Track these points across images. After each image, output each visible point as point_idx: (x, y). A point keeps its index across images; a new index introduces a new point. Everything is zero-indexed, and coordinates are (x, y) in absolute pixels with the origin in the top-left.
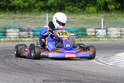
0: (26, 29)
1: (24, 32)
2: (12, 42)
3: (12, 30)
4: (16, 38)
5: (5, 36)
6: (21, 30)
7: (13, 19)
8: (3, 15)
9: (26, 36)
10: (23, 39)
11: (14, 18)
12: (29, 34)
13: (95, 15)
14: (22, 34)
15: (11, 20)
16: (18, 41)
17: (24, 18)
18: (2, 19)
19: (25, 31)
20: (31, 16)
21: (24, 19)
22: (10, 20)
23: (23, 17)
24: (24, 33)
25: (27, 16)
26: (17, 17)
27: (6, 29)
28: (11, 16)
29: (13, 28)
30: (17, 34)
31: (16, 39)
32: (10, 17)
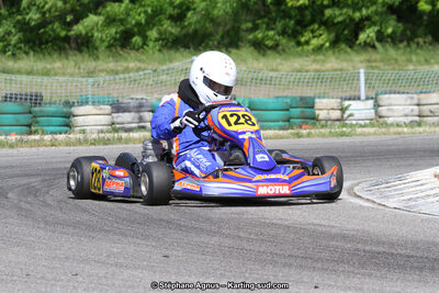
0: (133, 103)
1: (127, 114)
2: (92, 144)
3: (91, 107)
4: (102, 132)
5: (68, 125)
6: (118, 108)
7: (90, 74)
8: (58, 64)
9: (133, 125)
10: (124, 135)
11: (92, 72)
12: (141, 119)
13: (337, 58)
14: (119, 120)
15: (84, 80)
16: (109, 140)
17: (124, 72)
18: (56, 75)
19: (130, 112)
20: (143, 66)
21: (127, 76)
22: (83, 77)
23: (119, 68)
24: (126, 117)
25: (132, 65)
26: (101, 68)
27: (73, 105)
28: (82, 66)
29: (94, 103)
30: (106, 119)
31: (101, 135)
32: (79, 68)
